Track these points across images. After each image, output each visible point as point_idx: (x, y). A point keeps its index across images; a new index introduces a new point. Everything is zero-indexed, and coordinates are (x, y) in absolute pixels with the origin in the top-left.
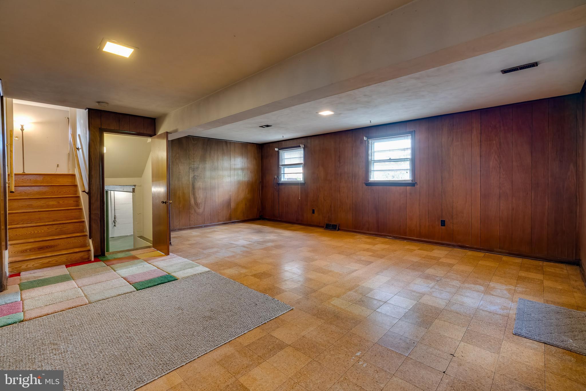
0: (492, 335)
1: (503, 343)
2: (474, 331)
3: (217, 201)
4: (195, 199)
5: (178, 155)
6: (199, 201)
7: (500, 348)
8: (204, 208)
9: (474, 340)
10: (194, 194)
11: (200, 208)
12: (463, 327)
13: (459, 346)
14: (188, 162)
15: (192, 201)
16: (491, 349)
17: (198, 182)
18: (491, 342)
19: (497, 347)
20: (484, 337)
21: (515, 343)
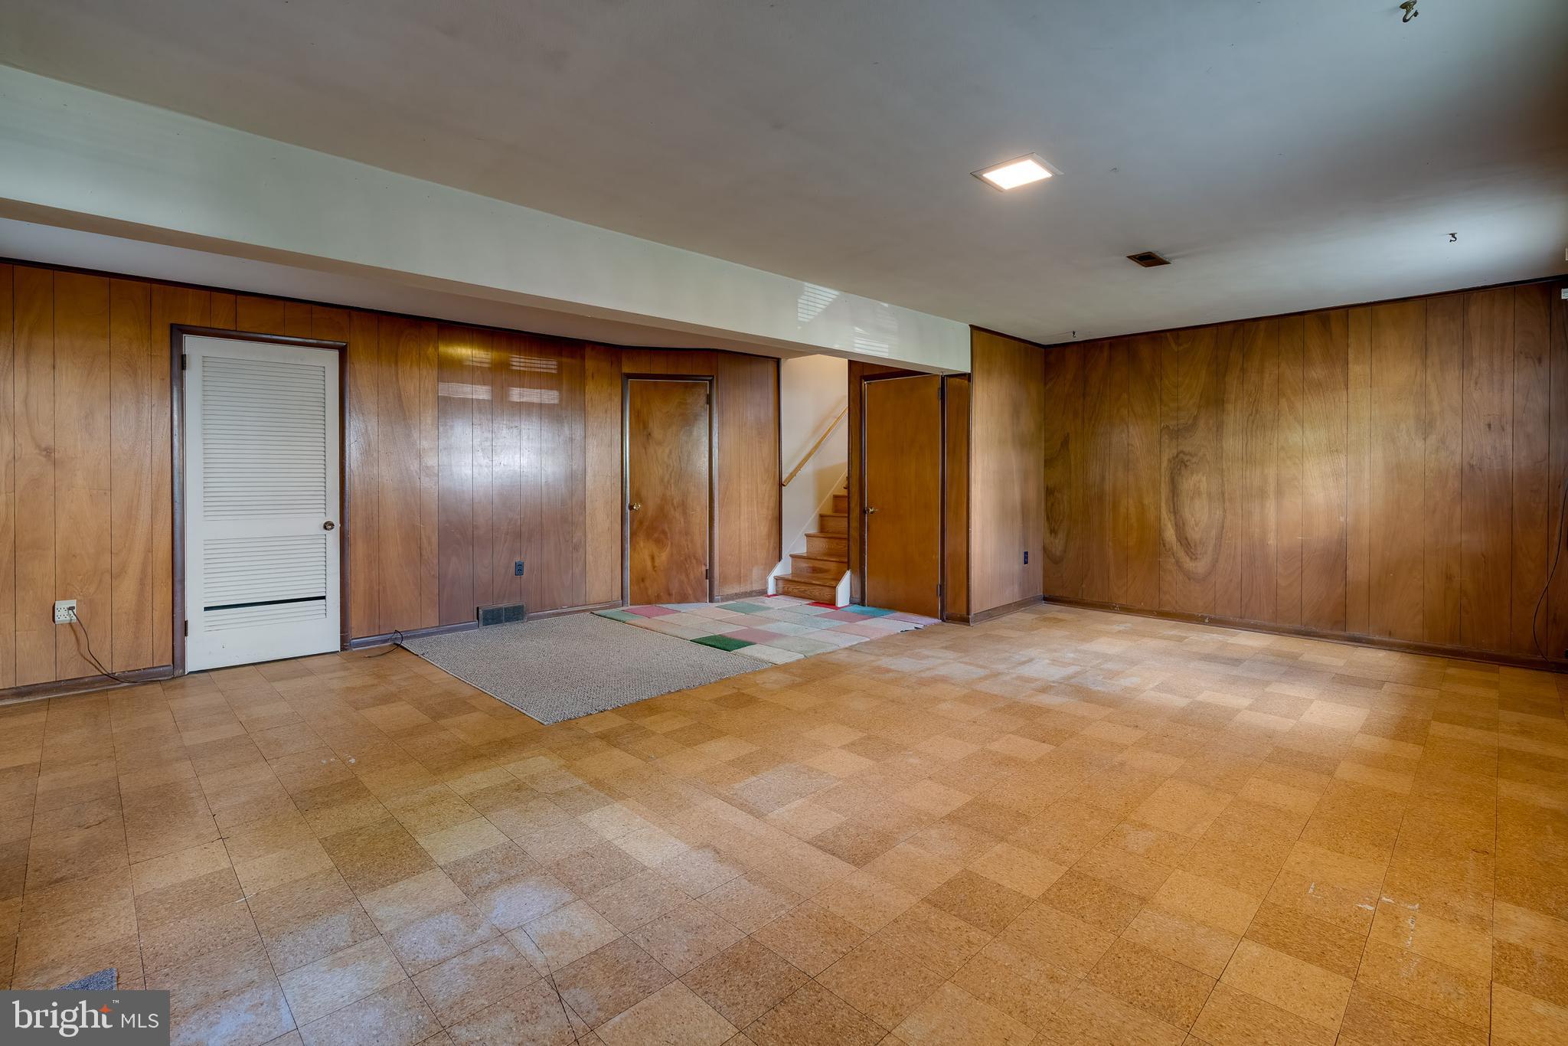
0: (172, 928)
1: (135, 928)
2: (222, 904)
3: (1272, 541)
4: (1180, 528)
5: (1125, 396)
6: (1194, 534)
7: (138, 910)
8: (1215, 561)
9: (208, 885)
10: (1175, 511)
11: (1199, 557)
12: (257, 894)
13: (226, 856)
14: (1158, 410)
15: (1170, 534)
16: (159, 894)
17: (1192, 473)
18: (166, 909)
19: (145, 909)
20: (191, 908)
21: (103, 948)
